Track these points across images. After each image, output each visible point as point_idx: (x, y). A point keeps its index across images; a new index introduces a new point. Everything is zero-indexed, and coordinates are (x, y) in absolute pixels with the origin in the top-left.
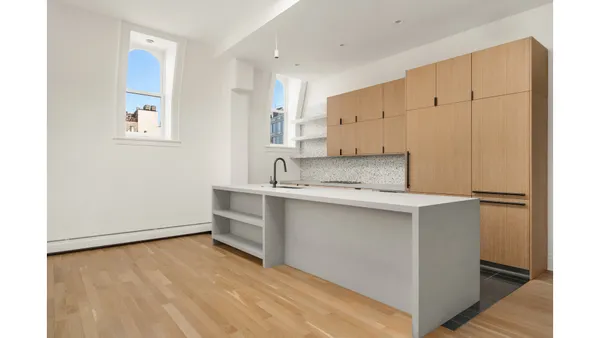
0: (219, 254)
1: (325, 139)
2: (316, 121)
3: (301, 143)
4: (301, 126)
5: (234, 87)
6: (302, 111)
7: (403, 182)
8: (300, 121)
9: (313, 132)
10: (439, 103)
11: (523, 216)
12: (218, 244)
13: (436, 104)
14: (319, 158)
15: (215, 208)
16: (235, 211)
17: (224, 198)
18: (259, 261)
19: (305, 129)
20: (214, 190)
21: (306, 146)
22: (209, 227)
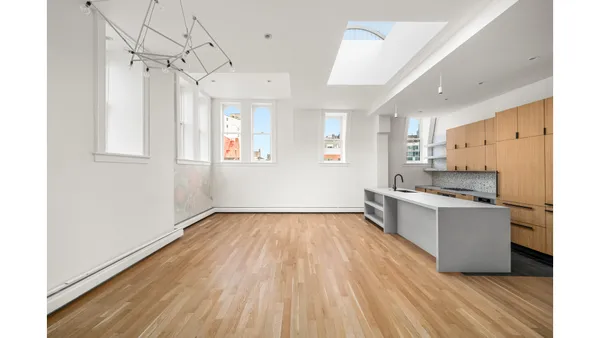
0: (365, 223)
1: (445, 159)
2: (443, 145)
3: (432, 160)
4: (432, 149)
6: (432, 138)
8: (432, 145)
9: (439, 153)
10: (520, 136)
12: (367, 219)
13: (517, 137)
15: (365, 200)
16: (376, 202)
17: (371, 195)
18: (382, 229)
19: (435, 150)
20: (366, 191)
21: (436, 163)
22: (363, 210)
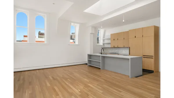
0: (90, 68)
1: (110, 43)
2: (108, 39)
3: (104, 44)
4: (104, 40)
5: (91, 33)
6: (104, 37)
7: (129, 53)
8: (104, 39)
9: (106, 42)
11: (152, 60)
13: (135, 37)
14: (109, 48)
15: (88, 59)
16: (92, 59)
17: (90, 56)
18: (100, 68)
21: (105, 45)
22: (87, 63)
